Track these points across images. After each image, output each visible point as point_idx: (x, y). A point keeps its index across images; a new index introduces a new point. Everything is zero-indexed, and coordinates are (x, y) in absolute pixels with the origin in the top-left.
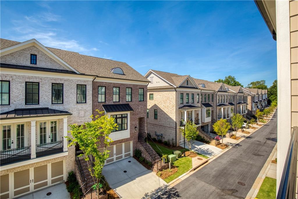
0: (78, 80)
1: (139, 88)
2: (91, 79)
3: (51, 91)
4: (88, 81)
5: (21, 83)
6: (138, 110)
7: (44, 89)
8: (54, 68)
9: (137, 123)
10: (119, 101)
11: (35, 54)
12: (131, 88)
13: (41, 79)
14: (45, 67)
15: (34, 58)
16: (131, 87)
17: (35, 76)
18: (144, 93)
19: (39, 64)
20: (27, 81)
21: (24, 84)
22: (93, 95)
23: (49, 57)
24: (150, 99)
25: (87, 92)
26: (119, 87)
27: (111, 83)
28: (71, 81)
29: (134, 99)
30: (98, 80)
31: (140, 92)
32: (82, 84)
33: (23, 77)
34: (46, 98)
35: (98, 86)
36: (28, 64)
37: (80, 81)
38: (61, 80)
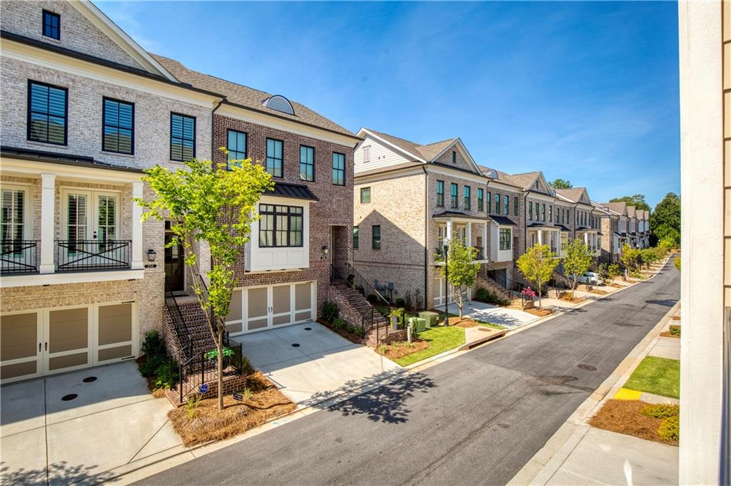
0: (175, 102)
1: (334, 152)
2: (208, 103)
3: (101, 118)
4: (202, 106)
5: (15, 79)
6: (329, 205)
7: (81, 107)
8: (108, 59)
9: (327, 237)
10: (282, 177)
11: (56, 12)
12: (313, 148)
13: (73, 81)
14: (84, 52)
15: (51, 21)
16: (312, 145)
17: (57, 69)
18: (347, 166)
19: (66, 41)
20: (32, 78)
21: (23, 86)
22: (212, 144)
23: (94, 27)
24: (361, 202)
25: (197, 136)
26: (282, 141)
27: (262, 127)
28: (157, 101)
29: (319, 177)
30: (225, 111)
32: (185, 113)
33: (21, 67)
34: (87, 132)
35: (228, 129)
36: (36, 32)
37: (181, 104)
38: (127, 92)
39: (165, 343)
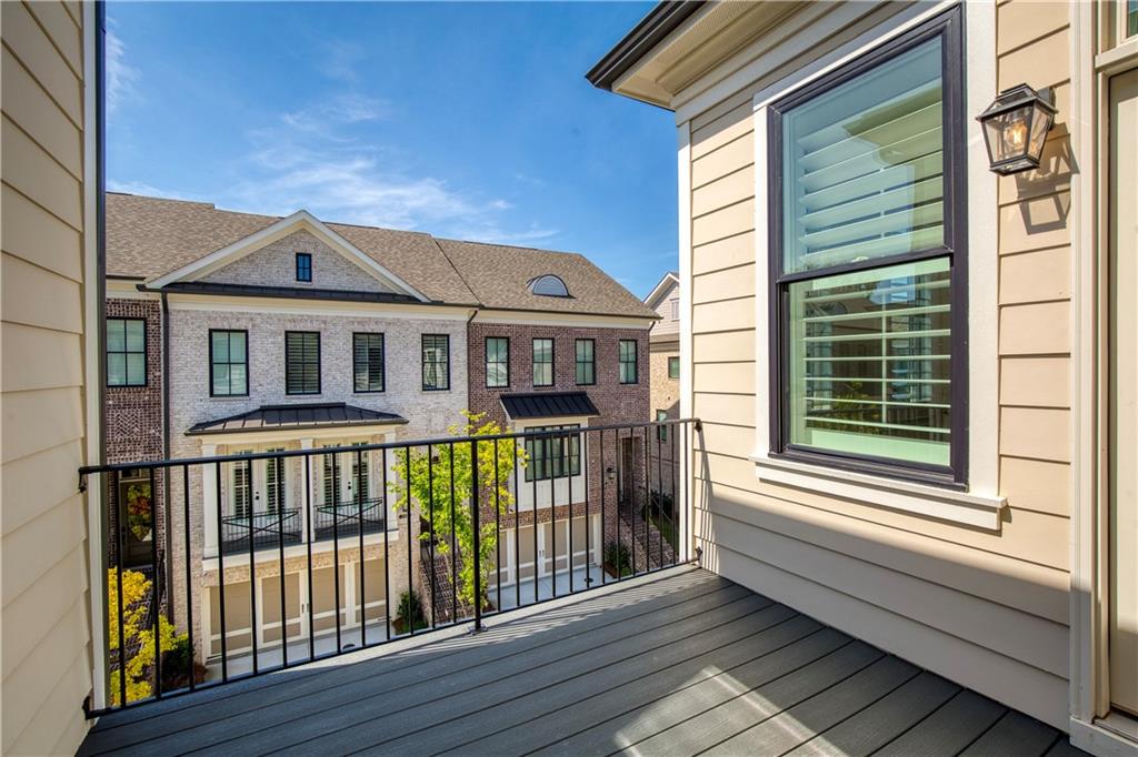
0: (425, 323)
1: (621, 340)
2: (463, 316)
3: (351, 357)
4: (454, 321)
5: (274, 334)
6: (616, 412)
7: (333, 349)
8: (356, 290)
9: (612, 455)
10: (553, 385)
11: (308, 252)
12: (593, 340)
13: (325, 322)
14: (333, 288)
15: (304, 262)
16: (591, 337)
17: (309, 313)
18: (640, 355)
19: (320, 280)
20: (289, 329)
21: (281, 339)
22: (469, 364)
23: (343, 258)
24: (670, 377)
25: (451, 357)
26: (553, 339)
27: (526, 326)
28: (406, 326)
29: (601, 377)
30: (484, 318)
31: (623, 351)
32: (437, 332)
33: (279, 320)
34: (338, 376)
35: (487, 337)
36: (289, 280)
37: (432, 322)
38: (376, 323)
39: (421, 605)
